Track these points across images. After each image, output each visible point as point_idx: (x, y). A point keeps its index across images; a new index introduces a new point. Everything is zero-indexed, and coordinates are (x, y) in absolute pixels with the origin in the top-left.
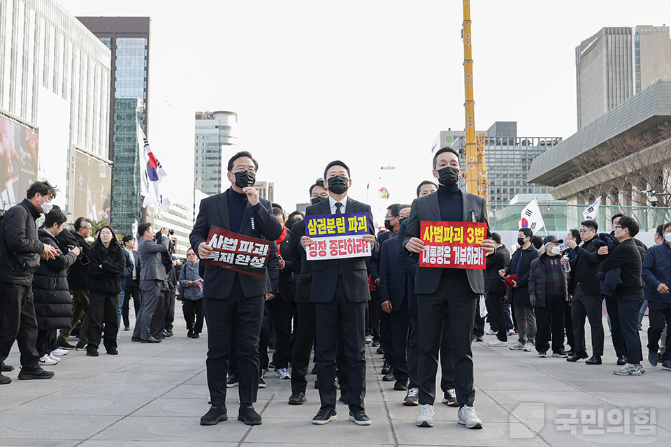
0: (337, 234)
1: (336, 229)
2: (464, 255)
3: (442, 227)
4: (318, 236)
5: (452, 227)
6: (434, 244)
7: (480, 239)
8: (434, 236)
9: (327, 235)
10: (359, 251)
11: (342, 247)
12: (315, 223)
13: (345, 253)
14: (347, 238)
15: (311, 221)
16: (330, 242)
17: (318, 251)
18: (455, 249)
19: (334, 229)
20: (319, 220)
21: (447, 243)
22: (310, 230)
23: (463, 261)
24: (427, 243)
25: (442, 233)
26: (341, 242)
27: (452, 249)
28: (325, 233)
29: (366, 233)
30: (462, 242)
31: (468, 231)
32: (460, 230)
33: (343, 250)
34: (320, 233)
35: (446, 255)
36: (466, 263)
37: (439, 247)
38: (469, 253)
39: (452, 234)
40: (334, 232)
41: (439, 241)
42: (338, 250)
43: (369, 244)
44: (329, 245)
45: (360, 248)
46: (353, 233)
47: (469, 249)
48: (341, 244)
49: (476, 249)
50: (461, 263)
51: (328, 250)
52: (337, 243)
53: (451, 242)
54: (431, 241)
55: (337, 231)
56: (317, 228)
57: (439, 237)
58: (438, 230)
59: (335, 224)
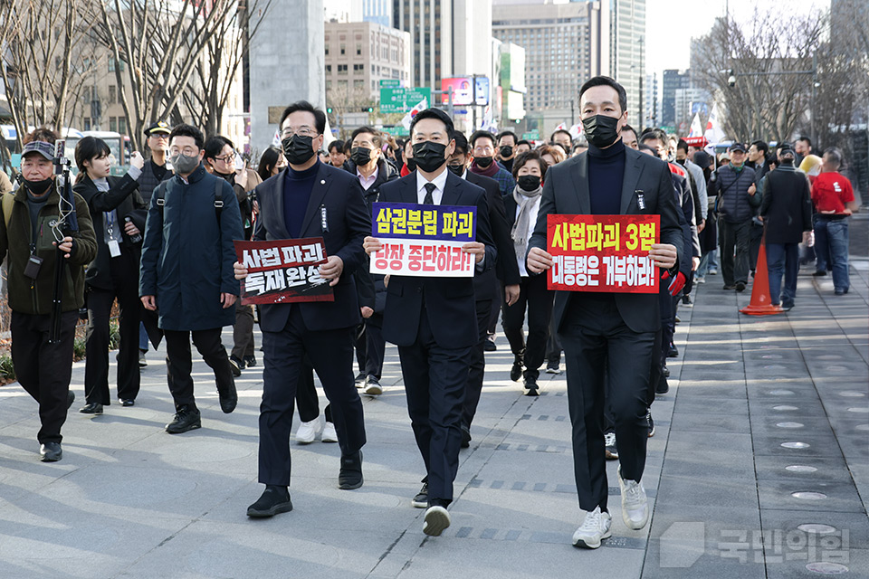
0: (422, 236)
1: (421, 228)
2: (622, 270)
3: (583, 224)
4: (391, 235)
5: (600, 225)
6: (570, 252)
7: (648, 242)
8: (569, 241)
9: (407, 236)
10: (455, 268)
11: (429, 257)
12: (389, 214)
13: (432, 269)
14: (438, 243)
15: (382, 210)
16: (411, 247)
17: (389, 261)
18: (606, 260)
19: (418, 228)
20: (395, 211)
21: (592, 251)
22: (380, 225)
23: (620, 279)
24: (558, 251)
25: (583, 235)
26: (427, 248)
27: (601, 260)
28: (404, 232)
29: (470, 240)
30: (617, 249)
31: (628, 230)
32: (614, 229)
33: (429, 263)
34: (396, 231)
35: (591, 272)
36: (625, 283)
37: (578, 259)
38: (630, 267)
39: (601, 236)
40: (418, 232)
41: (578, 248)
42: (421, 262)
43: (473, 257)
44: (407, 251)
45: (457, 263)
46: (449, 237)
47: (631, 259)
48: (428, 253)
49: (642, 260)
50: (616, 283)
51: (406, 261)
52: (422, 251)
53: (600, 249)
54: (565, 249)
55: (423, 231)
56: (392, 224)
57: (578, 242)
58: (577, 229)
59: (422, 220)
